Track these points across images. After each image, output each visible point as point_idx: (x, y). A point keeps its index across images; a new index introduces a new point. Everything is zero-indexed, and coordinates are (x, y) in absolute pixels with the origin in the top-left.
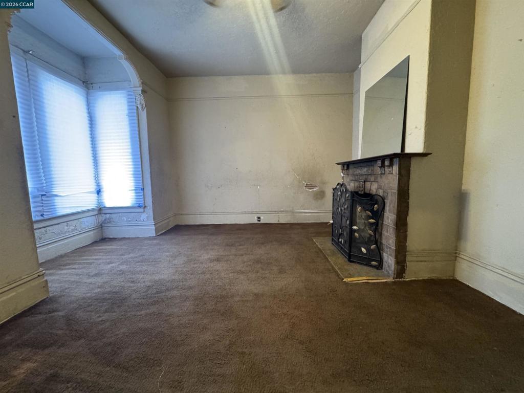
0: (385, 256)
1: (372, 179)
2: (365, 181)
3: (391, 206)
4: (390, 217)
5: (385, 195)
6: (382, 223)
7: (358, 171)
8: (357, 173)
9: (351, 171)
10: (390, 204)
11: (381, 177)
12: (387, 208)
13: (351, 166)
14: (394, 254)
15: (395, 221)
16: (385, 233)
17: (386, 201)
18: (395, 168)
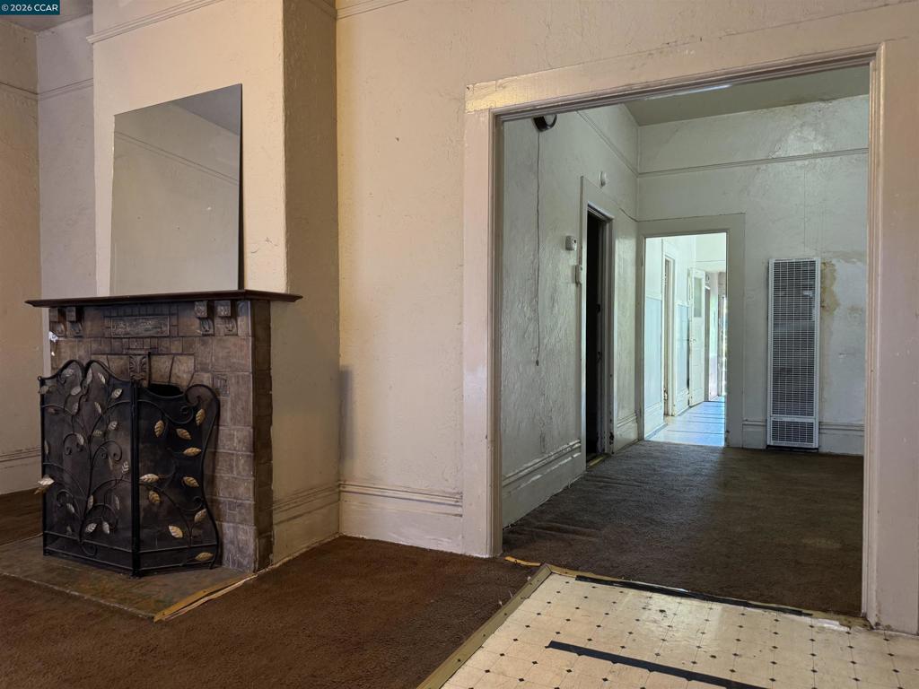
0: (228, 529)
1: (176, 346)
2: (149, 354)
3: (239, 408)
4: (234, 434)
5: (218, 384)
6: (215, 453)
7: (122, 328)
8: (120, 331)
9: (90, 326)
10: (234, 404)
11: (204, 344)
12: (226, 415)
13: (90, 312)
14: (251, 517)
15: (249, 440)
16: (223, 474)
17: (221, 398)
18: (244, 324)
